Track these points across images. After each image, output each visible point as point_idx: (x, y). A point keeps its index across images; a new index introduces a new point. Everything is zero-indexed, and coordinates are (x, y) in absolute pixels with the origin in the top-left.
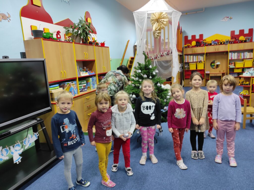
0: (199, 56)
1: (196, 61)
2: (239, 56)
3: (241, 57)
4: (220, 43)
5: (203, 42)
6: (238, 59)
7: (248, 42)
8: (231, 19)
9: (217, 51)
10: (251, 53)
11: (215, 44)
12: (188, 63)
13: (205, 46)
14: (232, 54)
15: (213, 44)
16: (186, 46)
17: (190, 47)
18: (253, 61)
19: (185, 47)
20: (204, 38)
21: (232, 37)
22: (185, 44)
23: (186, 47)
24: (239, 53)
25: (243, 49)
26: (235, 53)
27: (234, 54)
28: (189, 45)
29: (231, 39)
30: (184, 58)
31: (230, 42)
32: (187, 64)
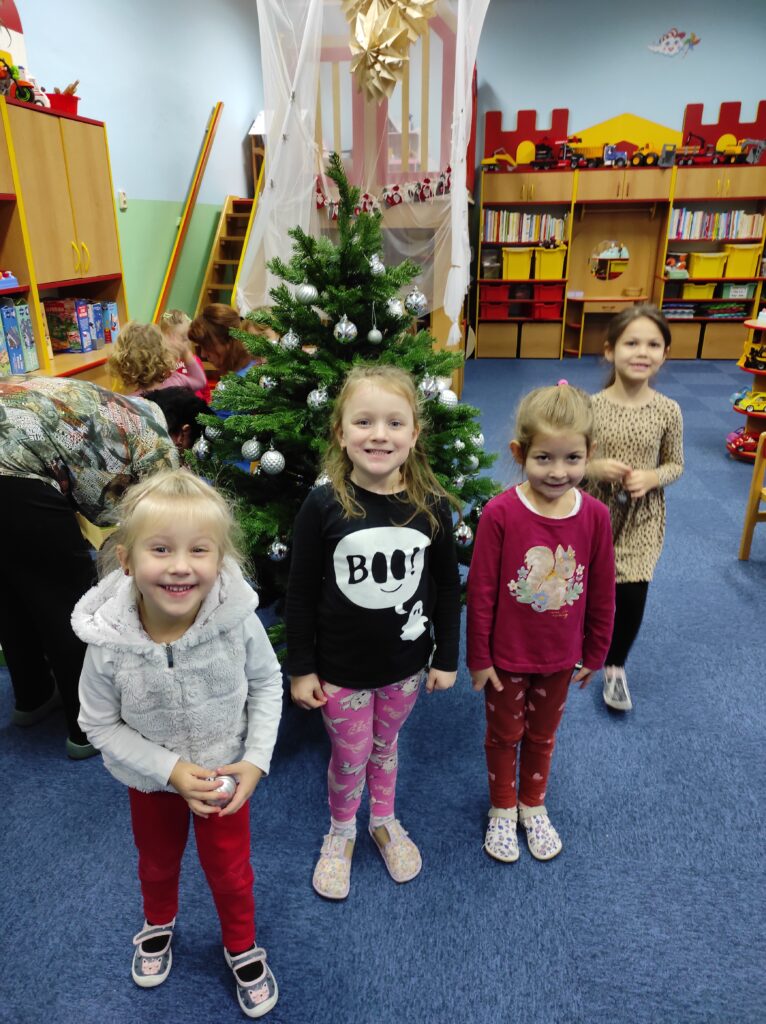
0: (544, 216)
1: (533, 239)
2: (707, 229)
3: (718, 235)
4: (636, 161)
5: (569, 151)
6: (704, 240)
7: (753, 165)
8: (695, 47)
9: (622, 197)
10: (757, 216)
11: (616, 163)
12: (496, 249)
13: (573, 170)
14: (681, 215)
15: (608, 163)
16: (492, 161)
17: (510, 169)
18: (760, 252)
19: (490, 165)
20: (573, 130)
21: (691, 135)
22: (488, 154)
23: (491, 169)
24: (709, 214)
25: (729, 196)
26: (693, 213)
27: (689, 213)
28: (507, 157)
29: (686, 143)
30: (482, 224)
31: (682, 160)
32: (492, 254)
